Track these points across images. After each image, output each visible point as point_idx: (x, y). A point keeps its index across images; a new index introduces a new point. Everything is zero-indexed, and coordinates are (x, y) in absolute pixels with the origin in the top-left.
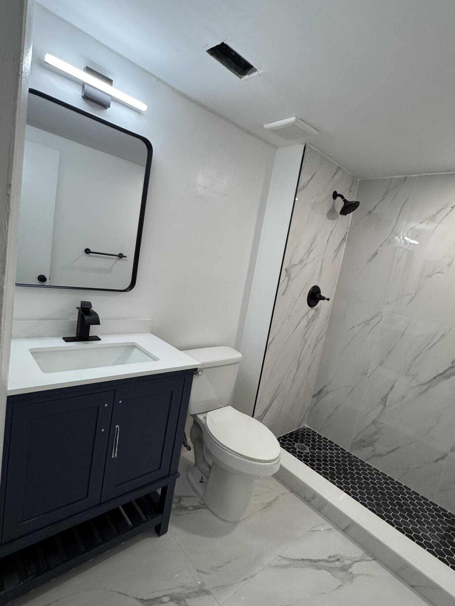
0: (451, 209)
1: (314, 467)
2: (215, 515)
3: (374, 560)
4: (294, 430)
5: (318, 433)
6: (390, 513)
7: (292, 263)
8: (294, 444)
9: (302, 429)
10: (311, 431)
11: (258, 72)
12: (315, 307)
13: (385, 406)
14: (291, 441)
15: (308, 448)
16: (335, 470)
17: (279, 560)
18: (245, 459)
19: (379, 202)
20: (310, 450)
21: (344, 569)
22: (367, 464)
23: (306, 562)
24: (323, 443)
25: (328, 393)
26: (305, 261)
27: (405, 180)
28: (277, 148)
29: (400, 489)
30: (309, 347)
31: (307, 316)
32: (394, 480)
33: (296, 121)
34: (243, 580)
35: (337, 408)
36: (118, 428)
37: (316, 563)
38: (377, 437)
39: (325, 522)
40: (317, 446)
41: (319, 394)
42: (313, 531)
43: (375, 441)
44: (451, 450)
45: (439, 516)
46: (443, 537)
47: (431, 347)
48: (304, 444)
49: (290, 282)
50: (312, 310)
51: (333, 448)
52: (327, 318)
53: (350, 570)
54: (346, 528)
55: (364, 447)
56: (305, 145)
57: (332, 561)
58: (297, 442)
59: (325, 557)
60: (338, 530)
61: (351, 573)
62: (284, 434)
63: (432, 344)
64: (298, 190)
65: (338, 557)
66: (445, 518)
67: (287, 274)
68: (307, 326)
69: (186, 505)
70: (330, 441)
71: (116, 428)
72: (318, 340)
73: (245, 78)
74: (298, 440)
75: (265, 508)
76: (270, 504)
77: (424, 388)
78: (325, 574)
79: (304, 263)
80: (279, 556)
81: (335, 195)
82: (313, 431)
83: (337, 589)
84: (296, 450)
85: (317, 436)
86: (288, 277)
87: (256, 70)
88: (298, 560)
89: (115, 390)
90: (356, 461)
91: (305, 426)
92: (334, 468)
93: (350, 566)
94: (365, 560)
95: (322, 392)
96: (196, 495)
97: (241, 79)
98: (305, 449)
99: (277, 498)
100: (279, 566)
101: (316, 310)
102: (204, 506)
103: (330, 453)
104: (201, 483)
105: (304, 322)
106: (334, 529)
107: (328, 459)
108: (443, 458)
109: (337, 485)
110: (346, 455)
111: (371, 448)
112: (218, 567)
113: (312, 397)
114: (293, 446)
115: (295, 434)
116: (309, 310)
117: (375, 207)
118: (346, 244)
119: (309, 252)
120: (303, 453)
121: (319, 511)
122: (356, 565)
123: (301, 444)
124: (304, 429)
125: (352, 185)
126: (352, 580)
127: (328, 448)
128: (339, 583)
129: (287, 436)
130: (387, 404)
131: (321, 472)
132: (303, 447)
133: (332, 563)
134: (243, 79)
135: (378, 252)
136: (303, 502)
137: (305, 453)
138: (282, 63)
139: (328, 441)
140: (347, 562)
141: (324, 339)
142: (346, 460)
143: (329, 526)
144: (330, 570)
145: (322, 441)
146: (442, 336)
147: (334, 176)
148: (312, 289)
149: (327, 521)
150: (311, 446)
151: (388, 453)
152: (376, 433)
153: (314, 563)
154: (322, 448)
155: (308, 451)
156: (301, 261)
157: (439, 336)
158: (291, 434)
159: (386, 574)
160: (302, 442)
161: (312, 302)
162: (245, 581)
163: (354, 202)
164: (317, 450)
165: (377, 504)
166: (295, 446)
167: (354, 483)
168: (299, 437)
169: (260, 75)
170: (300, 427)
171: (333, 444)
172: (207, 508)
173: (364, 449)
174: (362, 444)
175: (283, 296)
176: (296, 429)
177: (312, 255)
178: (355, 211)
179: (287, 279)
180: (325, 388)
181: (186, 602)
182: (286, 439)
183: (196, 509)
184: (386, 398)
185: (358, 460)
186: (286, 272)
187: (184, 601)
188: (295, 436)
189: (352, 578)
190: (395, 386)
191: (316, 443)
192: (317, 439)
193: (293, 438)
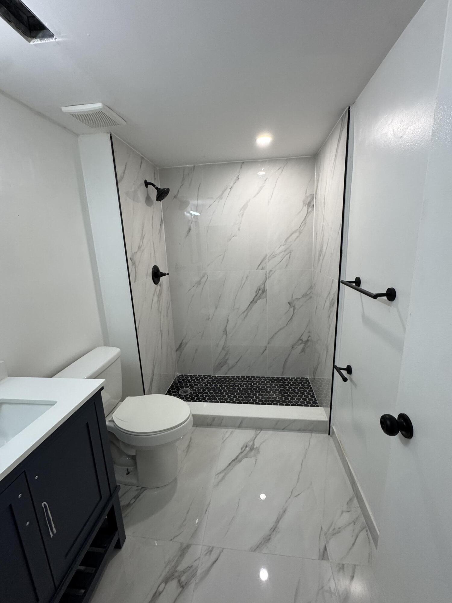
0: (230, 189)
1: (201, 400)
2: (156, 488)
3: (261, 430)
4: (172, 382)
5: (188, 374)
6: (254, 398)
7: (133, 252)
8: (178, 393)
9: (177, 378)
10: (183, 376)
11: (56, 39)
12: (159, 283)
13: (227, 335)
14: (175, 392)
15: (188, 389)
16: (213, 393)
17: (218, 478)
18: (169, 431)
19: (180, 188)
20: (191, 390)
21: (252, 449)
22: (227, 377)
23: (232, 464)
24: (196, 379)
25: (186, 344)
26: (142, 247)
27: (194, 168)
28: (77, 135)
29: (250, 380)
30: (164, 316)
31: (156, 293)
32: (245, 377)
33: (103, 108)
34: (205, 513)
35: (196, 351)
36: (45, 505)
37: (237, 459)
38: (227, 357)
39: (226, 430)
40: (194, 384)
41: (180, 348)
42: (224, 441)
43: (227, 359)
44: (268, 343)
45: (273, 382)
46: (280, 393)
47: (242, 287)
48: (184, 388)
49: (137, 269)
50: (158, 286)
51: (203, 379)
52: (168, 289)
53: (255, 447)
54: (240, 424)
55: (222, 367)
56: (111, 135)
57: (244, 450)
58: (180, 390)
59: (239, 451)
60: (235, 429)
61: (256, 448)
62: (168, 390)
63: (242, 285)
64: (118, 181)
65: (245, 445)
66: (276, 381)
67: (132, 262)
68: (158, 301)
69: (127, 502)
70: (199, 376)
71: (43, 506)
72: (168, 308)
73: (35, 43)
74: (179, 388)
75: (187, 452)
76: (189, 446)
77: (245, 313)
78: (245, 460)
79: (142, 249)
80: (216, 475)
81: (147, 184)
82: (185, 375)
83: (255, 463)
84: (182, 395)
85: (190, 377)
86: (134, 265)
87: (52, 36)
88: (227, 467)
89: (24, 472)
90: (221, 379)
91: (178, 375)
92: (212, 391)
93: (253, 444)
94: (258, 434)
95: (182, 344)
96: (130, 487)
97: (29, 42)
98: (187, 391)
99: (191, 439)
100: (220, 481)
101: (160, 286)
102: (143, 489)
103: (204, 383)
104: (129, 475)
105: (156, 299)
106: (234, 430)
107: (205, 388)
108: (265, 350)
109: (220, 401)
110: (213, 379)
111: (226, 365)
112: (184, 521)
113: (175, 352)
114: (178, 394)
115: (175, 384)
116: (156, 287)
117: (178, 191)
118: (164, 225)
119: (142, 238)
120: (188, 395)
121: (220, 426)
122: (255, 441)
123: (183, 390)
124: (178, 377)
125: (155, 173)
126: (259, 451)
127: (200, 381)
128: (253, 459)
129: (170, 390)
130: (228, 334)
131: (206, 400)
132: (185, 391)
133: (245, 451)
134: (31, 43)
135: (191, 228)
136: (208, 427)
137: (189, 394)
138: (89, 35)
139: (197, 376)
140: (251, 443)
141: (171, 306)
142: (215, 381)
143: (230, 430)
144: (246, 456)
145: (194, 378)
146: (247, 277)
147: (141, 166)
148: (153, 270)
149: (227, 428)
150: (190, 387)
151: (237, 363)
152: (226, 354)
153: (236, 460)
154: (197, 383)
155: (190, 391)
156: (139, 248)
157: (245, 278)
158: (172, 386)
159: (270, 433)
160: (182, 387)
161: (156, 279)
162: (207, 512)
163: (165, 189)
164: (195, 387)
165: (245, 397)
166: (180, 394)
167: (227, 394)
168: (178, 385)
169: (58, 43)
170: (175, 378)
171: (202, 376)
172: (146, 489)
173: (223, 368)
174: (220, 366)
175: (135, 283)
176: (173, 381)
177: (145, 240)
178: (167, 196)
179: (134, 267)
180: (183, 341)
181: (178, 571)
182: (171, 393)
183: (137, 498)
184: (226, 330)
185: (221, 377)
186: (131, 260)
187: (176, 571)
188: (175, 386)
189: (258, 449)
190: (229, 319)
191: (191, 382)
192: (191, 379)
193: (175, 389)
